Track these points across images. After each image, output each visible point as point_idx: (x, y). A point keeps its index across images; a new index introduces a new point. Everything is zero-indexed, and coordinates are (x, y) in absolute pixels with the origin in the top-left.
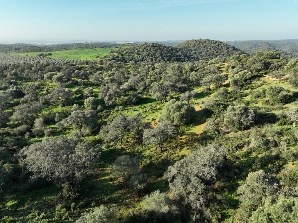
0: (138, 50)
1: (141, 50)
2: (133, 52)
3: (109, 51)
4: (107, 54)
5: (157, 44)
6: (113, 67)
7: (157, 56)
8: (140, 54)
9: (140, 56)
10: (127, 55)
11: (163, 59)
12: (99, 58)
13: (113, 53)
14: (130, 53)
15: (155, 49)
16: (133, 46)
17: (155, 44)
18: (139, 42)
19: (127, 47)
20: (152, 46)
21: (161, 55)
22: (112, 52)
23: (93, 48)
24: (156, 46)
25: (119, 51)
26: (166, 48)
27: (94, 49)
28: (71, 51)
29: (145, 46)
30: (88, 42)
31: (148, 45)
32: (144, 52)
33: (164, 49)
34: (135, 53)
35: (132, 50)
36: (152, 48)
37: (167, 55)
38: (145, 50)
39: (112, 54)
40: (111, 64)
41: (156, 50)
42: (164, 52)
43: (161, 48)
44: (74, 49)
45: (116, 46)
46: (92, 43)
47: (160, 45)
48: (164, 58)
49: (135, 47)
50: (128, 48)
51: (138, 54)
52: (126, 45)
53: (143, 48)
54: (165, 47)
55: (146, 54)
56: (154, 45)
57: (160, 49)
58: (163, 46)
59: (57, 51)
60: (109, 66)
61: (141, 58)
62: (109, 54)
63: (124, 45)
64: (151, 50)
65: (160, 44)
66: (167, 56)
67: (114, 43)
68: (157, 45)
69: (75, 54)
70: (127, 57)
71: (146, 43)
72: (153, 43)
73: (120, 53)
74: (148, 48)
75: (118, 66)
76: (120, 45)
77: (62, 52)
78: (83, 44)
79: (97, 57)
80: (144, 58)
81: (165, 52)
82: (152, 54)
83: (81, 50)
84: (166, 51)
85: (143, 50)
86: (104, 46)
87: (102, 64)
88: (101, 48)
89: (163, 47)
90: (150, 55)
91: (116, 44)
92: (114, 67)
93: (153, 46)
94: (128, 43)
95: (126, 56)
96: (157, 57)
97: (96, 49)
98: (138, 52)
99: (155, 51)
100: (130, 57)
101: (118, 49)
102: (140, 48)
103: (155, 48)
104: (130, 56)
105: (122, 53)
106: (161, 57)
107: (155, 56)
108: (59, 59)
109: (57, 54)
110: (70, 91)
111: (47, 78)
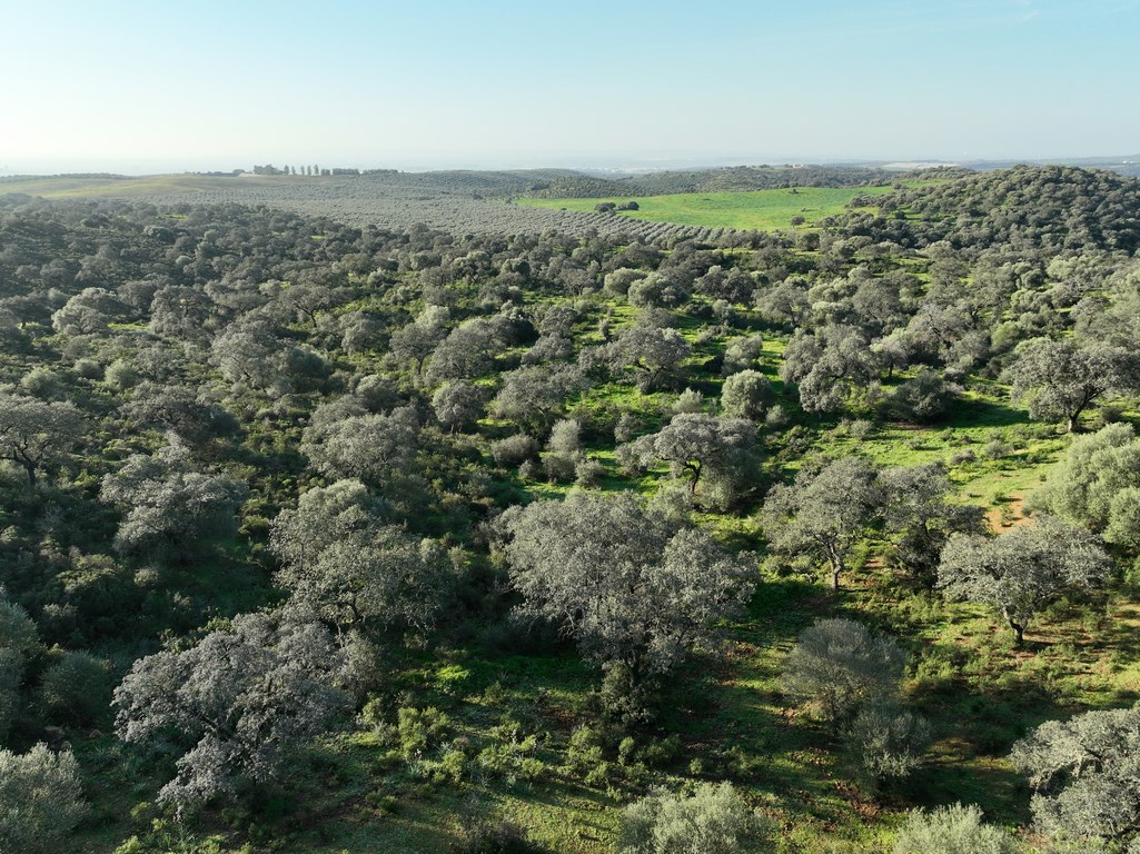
0: (977, 197)
1: (990, 195)
2: (951, 205)
3: (850, 200)
4: (837, 209)
5: (1073, 170)
6: (853, 262)
7: (1068, 223)
8: (985, 215)
9: (980, 224)
10: (921, 216)
11: (1094, 241)
12: (804, 225)
13: (862, 205)
14: (937, 208)
15: (1059, 194)
16: (958, 181)
17: (1065, 172)
18: (985, 165)
19: (929, 184)
20: (1047, 181)
21: (1091, 221)
22: (859, 203)
23: (787, 186)
24: (1070, 181)
25: (889, 198)
26: (1119, 191)
27: (791, 189)
28: (705, 195)
29: (1015, 178)
30: (771, 164)
31: (1029, 174)
32: (1003, 207)
33: (1112, 194)
34: (959, 208)
35: (950, 195)
36: (1048, 187)
37: (1121, 220)
38: (1011, 198)
39: (857, 210)
40: (847, 252)
41: (1067, 201)
42: (1107, 205)
43: (1096, 188)
44: (717, 188)
45: (881, 177)
46: (787, 166)
47: (1092, 176)
48: (1105, 233)
49: (965, 185)
50: (932, 189)
51: (975, 214)
52: (924, 175)
53: (1001, 188)
54: (1114, 184)
55: (1011, 216)
56: (1057, 177)
57: (1086, 193)
58: (1106, 180)
59: (658, 194)
60: (840, 257)
61: (985, 231)
62: (845, 211)
63: (916, 174)
64: (1042, 199)
65: (1090, 170)
66: (1118, 227)
67: (873, 168)
68: (1077, 176)
69: (719, 206)
70: (922, 225)
71: (1023, 167)
72: (1053, 169)
73: (893, 206)
74: (1028, 190)
75: (876, 260)
76: (897, 174)
77: (675, 197)
78: (750, 171)
79: (799, 221)
80: (998, 231)
81: (1111, 206)
82: (1044, 216)
83: (742, 192)
84: (1121, 202)
85: (1001, 198)
86: (829, 178)
87: (811, 249)
88: (818, 185)
89: (1103, 185)
90: (1031, 218)
91: (881, 172)
92: (859, 263)
93: (1056, 181)
94: (936, 166)
95: (916, 222)
96: (1065, 230)
97: (798, 189)
98: (975, 203)
99: (1059, 203)
100: (936, 225)
101: (886, 191)
102: (986, 188)
103: (1061, 189)
104: (934, 221)
105: (904, 206)
106: (1083, 231)
107: (1056, 224)
108: (660, 223)
109: (657, 207)
110: (680, 341)
111: (612, 287)
